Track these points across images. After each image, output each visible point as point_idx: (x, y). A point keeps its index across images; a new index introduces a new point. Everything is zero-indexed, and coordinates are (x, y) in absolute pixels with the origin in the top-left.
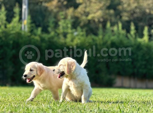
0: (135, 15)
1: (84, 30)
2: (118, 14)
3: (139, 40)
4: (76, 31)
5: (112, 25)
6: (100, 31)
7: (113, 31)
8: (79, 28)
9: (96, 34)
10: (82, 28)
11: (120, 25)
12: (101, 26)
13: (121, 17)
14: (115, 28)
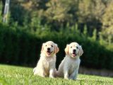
0: (88, 20)
1: (50, 26)
2: (76, 18)
3: (89, 38)
4: (44, 27)
5: (71, 25)
6: (61, 29)
7: (70, 30)
8: (46, 25)
9: (58, 31)
10: (48, 25)
11: (77, 26)
12: (62, 25)
13: (77, 21)
14: (72, 28)
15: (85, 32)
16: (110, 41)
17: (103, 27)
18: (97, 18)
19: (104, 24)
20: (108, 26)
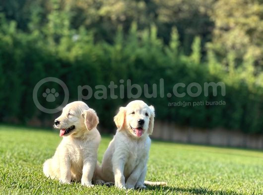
0: (181, 16)
1: (92, 32)
2: (152, 10)
3: (184, 59)
4: (78, 33)
5: (141, 28)
6: (119, 38)
7: (140, 39)
8: (82, 29)
9: (111, 42)
10: (88, 28)
11: (154, 30)
12: (120, 28)
13: (156, 16)
14: (145, 35)
15: (174, 44)
16: (232, 64)
17: (217, 32)
18: (202, 10)
19: (219, 23)
20: (227, 29)
